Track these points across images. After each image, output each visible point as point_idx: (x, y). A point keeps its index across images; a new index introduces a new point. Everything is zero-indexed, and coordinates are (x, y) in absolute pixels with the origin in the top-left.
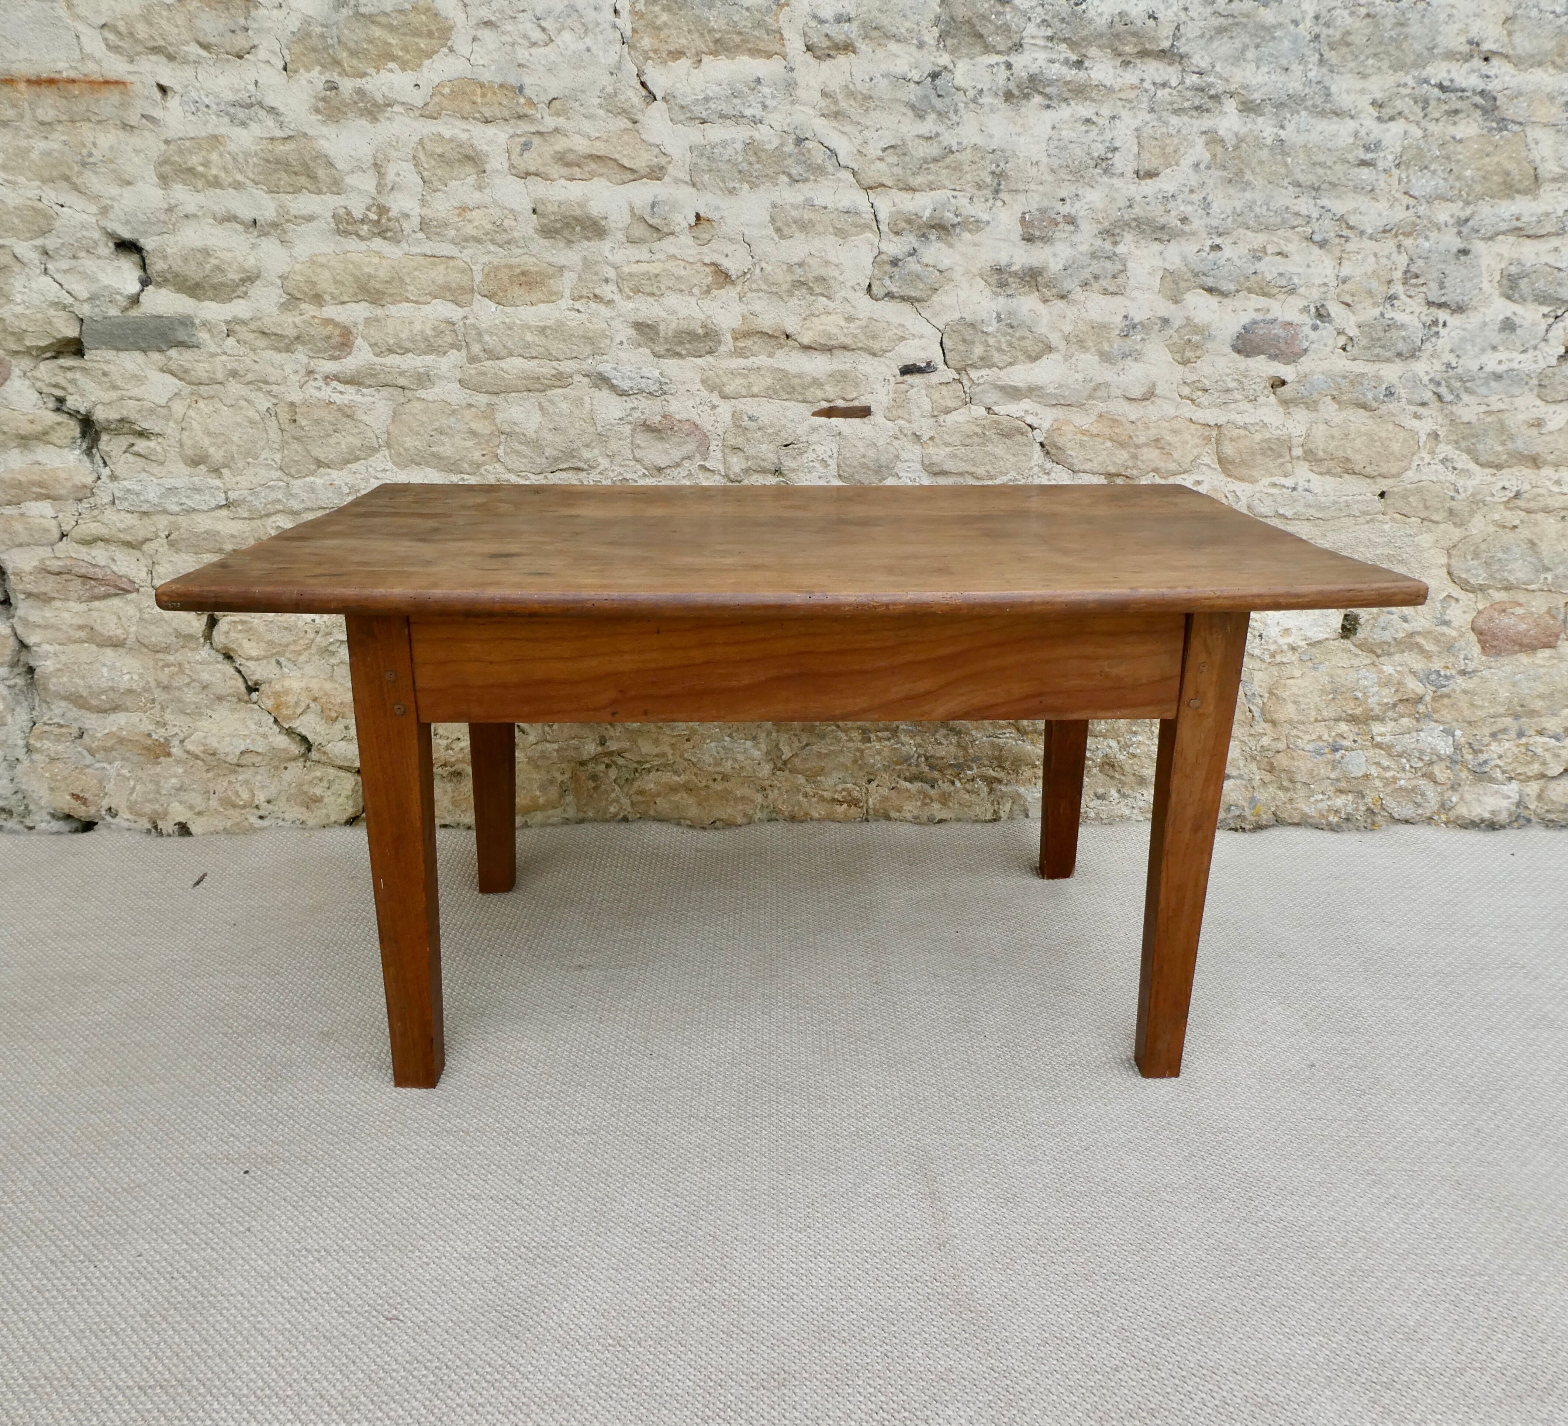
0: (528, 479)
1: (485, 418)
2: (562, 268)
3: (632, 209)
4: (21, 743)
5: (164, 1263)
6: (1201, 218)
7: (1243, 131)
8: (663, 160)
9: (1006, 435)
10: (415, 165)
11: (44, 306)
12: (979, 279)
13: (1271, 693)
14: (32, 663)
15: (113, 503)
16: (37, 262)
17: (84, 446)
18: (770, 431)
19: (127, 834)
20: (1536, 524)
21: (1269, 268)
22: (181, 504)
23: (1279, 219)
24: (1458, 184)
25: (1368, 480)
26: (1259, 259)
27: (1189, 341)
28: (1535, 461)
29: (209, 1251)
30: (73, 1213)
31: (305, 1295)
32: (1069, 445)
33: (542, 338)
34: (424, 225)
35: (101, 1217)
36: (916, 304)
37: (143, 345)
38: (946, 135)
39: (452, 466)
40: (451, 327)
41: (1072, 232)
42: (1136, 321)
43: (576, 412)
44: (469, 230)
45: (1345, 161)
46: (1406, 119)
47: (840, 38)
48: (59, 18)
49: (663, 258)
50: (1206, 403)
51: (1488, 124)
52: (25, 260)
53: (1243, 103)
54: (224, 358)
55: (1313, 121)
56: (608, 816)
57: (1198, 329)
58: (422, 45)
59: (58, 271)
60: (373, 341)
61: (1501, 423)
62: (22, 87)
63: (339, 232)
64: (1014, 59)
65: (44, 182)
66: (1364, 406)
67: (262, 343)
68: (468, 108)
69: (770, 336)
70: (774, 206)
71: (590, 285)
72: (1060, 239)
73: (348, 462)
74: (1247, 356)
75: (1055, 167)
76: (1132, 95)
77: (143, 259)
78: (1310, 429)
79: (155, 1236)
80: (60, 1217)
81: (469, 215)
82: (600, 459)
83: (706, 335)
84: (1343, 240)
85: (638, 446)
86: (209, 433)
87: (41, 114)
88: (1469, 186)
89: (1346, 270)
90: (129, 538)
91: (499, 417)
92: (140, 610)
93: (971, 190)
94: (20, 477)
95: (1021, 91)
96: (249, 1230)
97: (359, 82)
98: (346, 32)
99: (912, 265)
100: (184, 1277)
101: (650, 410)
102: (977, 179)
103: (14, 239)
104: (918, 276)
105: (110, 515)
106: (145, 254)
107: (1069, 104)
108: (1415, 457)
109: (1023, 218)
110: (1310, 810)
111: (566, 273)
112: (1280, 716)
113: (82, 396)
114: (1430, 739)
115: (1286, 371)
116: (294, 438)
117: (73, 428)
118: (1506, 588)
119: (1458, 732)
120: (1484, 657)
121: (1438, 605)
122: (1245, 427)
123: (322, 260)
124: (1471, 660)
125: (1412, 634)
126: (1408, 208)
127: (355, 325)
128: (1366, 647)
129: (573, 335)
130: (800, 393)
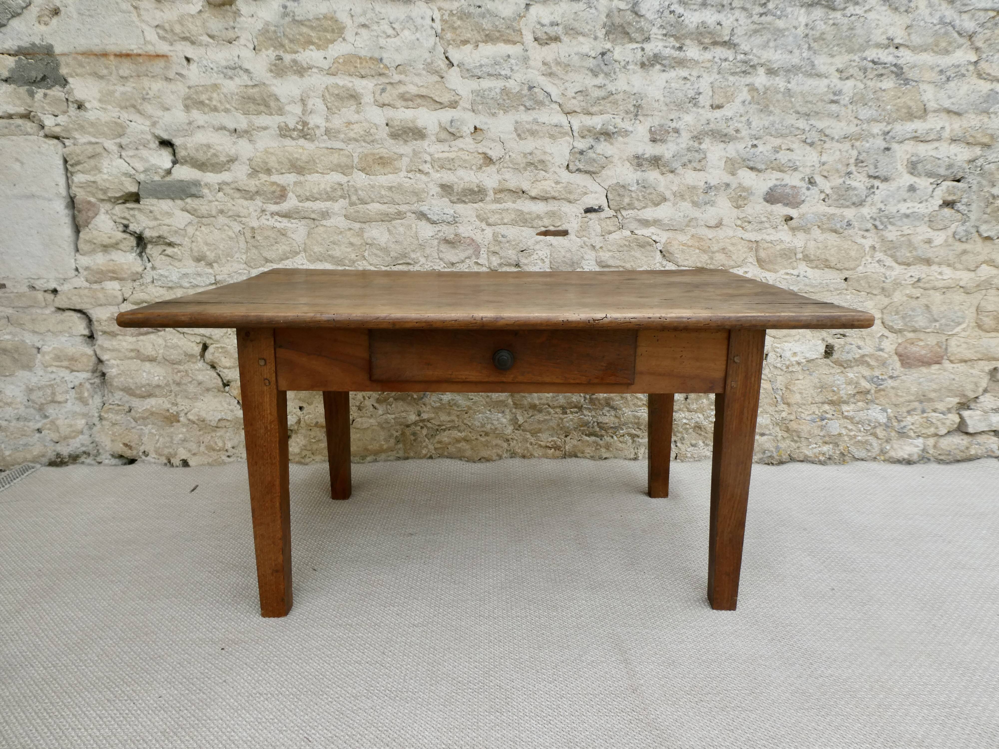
0: (380, 268)
1: (358, 236)
2: (401, 155)
3: (440, 124)
4: (97, 415)
5: (175, 702)
6: (746, 130)
7: (768, 84)
8: (457, 98)
9: (641, 246)
10: (323, 100)
11: (119, 175)
12: (627, 162)
13: (787, 388)
14: (105, 371)
15: (153, 282)
16: (116, 151)
17: (138, 251)
18: (513, 243)
19: (154, 466)
20: (929, 296)
21: (783, 157)
22: (190, 282)
23: (788, 131)
24: (883, 113)
25: (838, 272)
26: (778, 152)
27: (741, 195)
28: (928, 262)
29: (202, 694)
30: (121, 672)
31: (259, 720)
32: (676, 251)
33: (391, 193)
34: (327, 132)
35: (138, 674)
36: (593, 175)
37: (172, 196)
38: (609, 85)
39: (339, 262)
40: (341, 187)
41: (677, 137)
42: (712, 185)
43: (408, 233)
44: (352, 135)
45: (823, 101)
46: (855, 78)
47: (553, 34)
48: (133, 22)
49: (456, 149)
50: (750, 229)
51: (898, 81)
52: (110, 150)
54: (216, 203)
55: (805, 79)
56: (422, 455)
57: (744, 189)
58: (329, 37)
59: (127, 156)
60: (298, 194)
61: (909, 241)
62: (112, 58)
63: (281, 135)
64: (645, 45)
65: (122, 108)
66: (835, 231)
67: (237, 195)
68: (352, 70)
69: (514, 192)
70: (517, 122)
71: (417, 164)
72: (670, 141)
74: (772, 204)
75: (668, 102)
76: (708, 65)
77: (174, 151)
78: (806, 244)
79: (169, 686)
80: (113, 675)
81: (351, 127)
82: (420, 258)
83: (479, 191)
84: (822, 142)
85: (441, 251)
86: (207, 244)
87: (121, 72)
88: (889, 114)
89: (824, 158)
91: (366, 235)
92: (165, 341)
93: (622, 114)
94: (101, 267)
95: (650, 62)
96: (225, 681)
97: (294, 56)
98: (288, 30)
99: (591, 154)
100: (187, 709)
101: (448, 231)
102: (626, 109)
103: (104, 139)
104: (594, 160)
105: (151, 289)
106: (175, 147)
107: (675, 70)
108: (863, 259)
109: (651, 130)
110: (809, 453)
111: (404, 158)
112: (792, 401)
113: (138, 223)
114: (874, 414)
115: (793, 212)
116: (253, 246)
117: (133, 241)
118: (914, 331)
119: (889, 411)
120: (902, 369)
121: (877, 340)
122: (771, 242)
123: (271, 150)
124: (896, 370)
125: (863, 356)
126: (857, 125)
127: (289, 185)
128: (838, 363)
129: (407, 191)
130: (530, 223)
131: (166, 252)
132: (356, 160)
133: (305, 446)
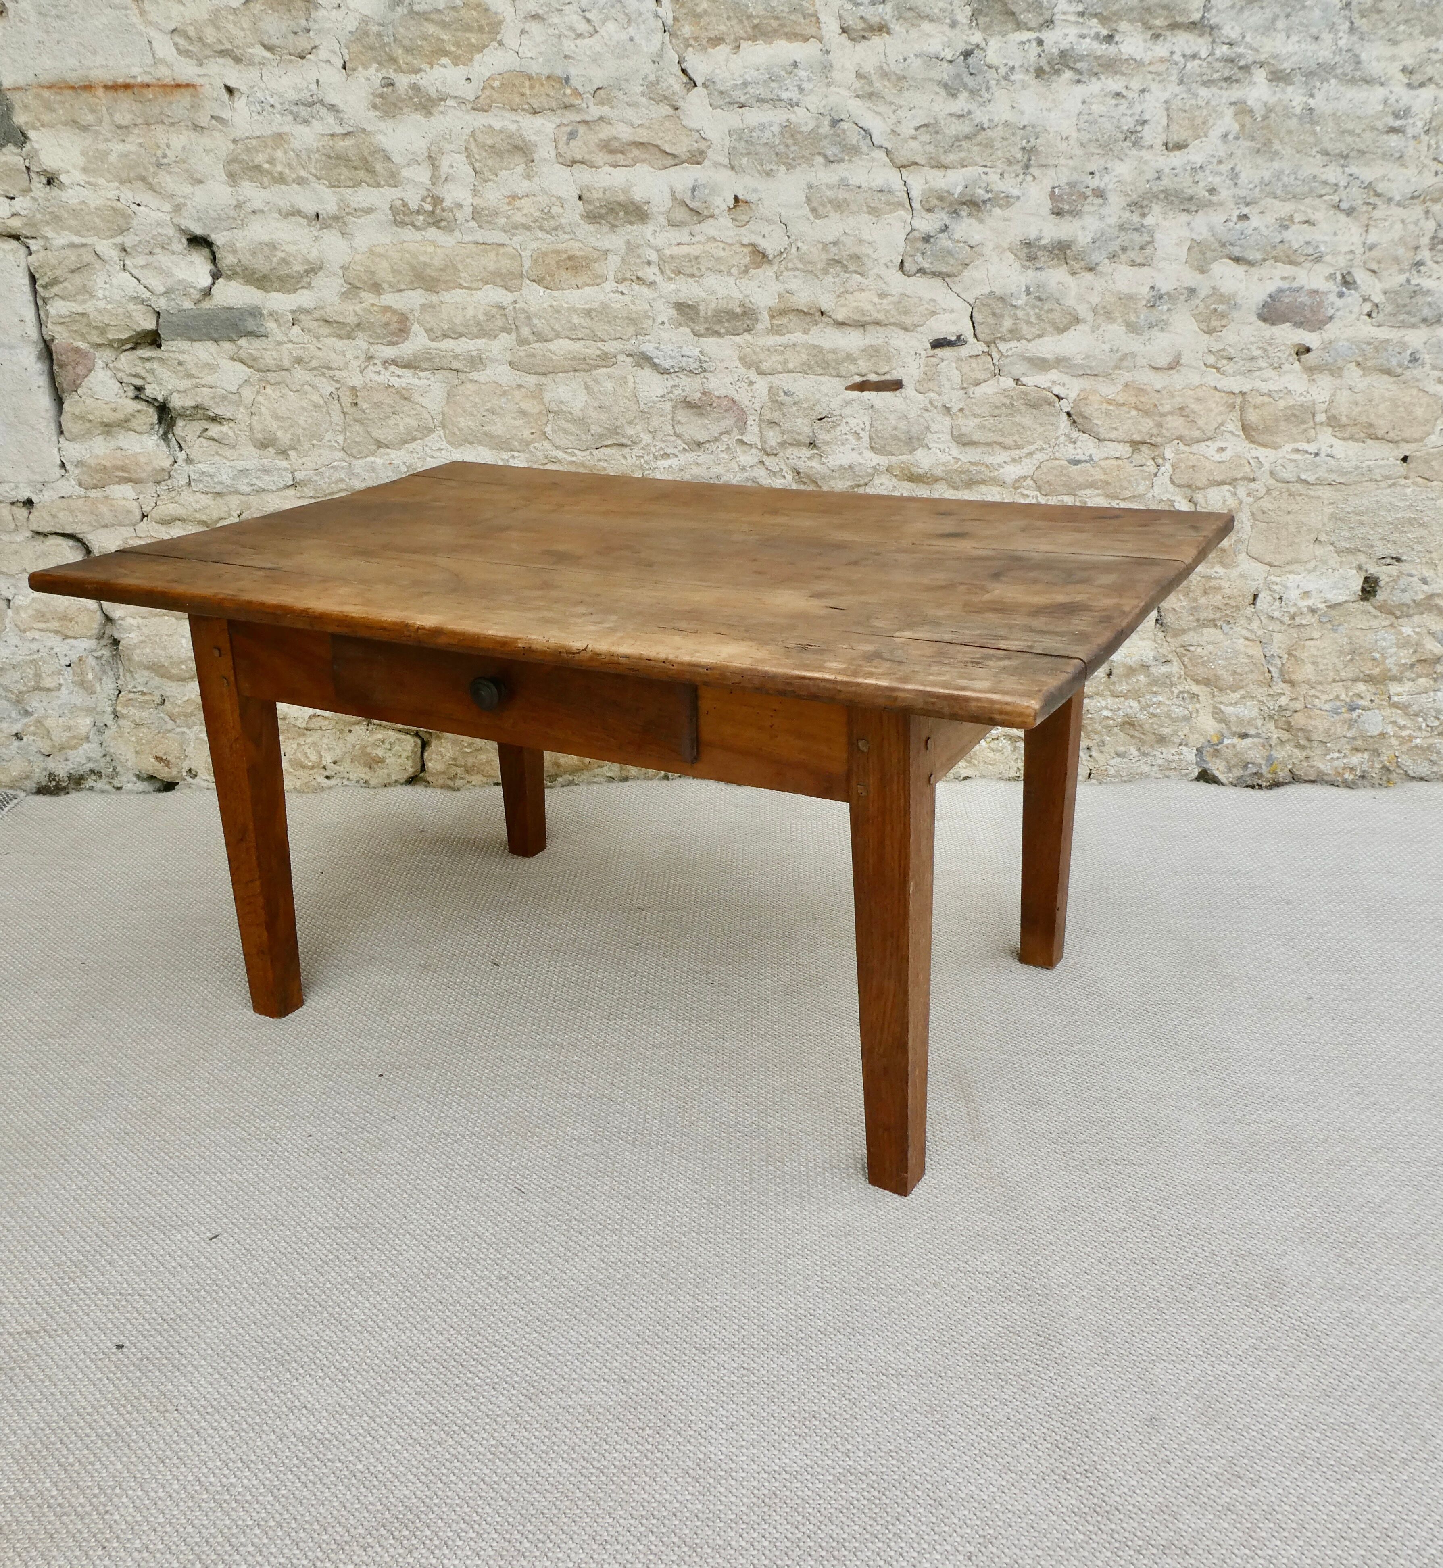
0: (575, 455)
1: (534, 398)
2: (606, 252)
3: (673, 193)
4: (109, 709)
6: (1229, 188)
7: (1272, 100)
8: (703, 145)
9: (1033, 405)
10: (467, 157)
11: (124, 301)
12: (1008, 254)
13: (1290, 654)
14: (117, 636)
15: (189, 484)
16: (116, 259)
17: (161, 432)
18: (805, 405)
19: (208, 793)
21: (1296, 236)
22: (252, 485)
23: (1306, 188)
25: (1391, 445)
26: (1286, 228)
27: (1215, 310)
32: (1095, 414)
33: (588, 320)
34: (476, 214)
36: (947, 279)
37: (215, 336)
38: (978, 113)
39: (502, 444)
40: (501, 312)
41: (1101, 205)
42: (1163, 291)
43: (620, 391)
44: (519, 218)
45: (1373, 128)
46: (1437, 84)
47: (875, 20)
48: (133, 25)
49: (703, 239)
50: (1231, 371)
52: (106, 258)
53: (1273, 73)
54: (290, 346)
55: (1343, 89)
57: (1223, 298)
58: (473, 40)
59: (136, 267)
60: (428, 326)
62: (100, 92)
63: (396, 223)
64: (1045, 35)
65: (122, 182)
66: (1388, 372)
67: (325, 330)
68: (517, 99)
69: (805, 313)
70: (810, 187)
71: (633, 268)
73: (406, 442)
74: (1273, 324)
75: (1085, 140)
76: (1162, 68)
77: (213, 254)
78: (1333, 395)
81: (518, 203)
82: (642, 435)
83: (744, 313)
84: (1370, 208)
85: (679, 422)
86: (276, 417)
87: (118, 118)
89: (1373, 237)
90: (204, 518)
91: (547, 396)
93: (1001, 165)
94: (103, 462)
95: (1052, 67)
97: (414, 78)
98: (401, 30)
99: (944, 241)
101: (690, 387)
102: (1008, 155)
103: (95, 238)
104: (949, 252)
105: (187, 496)
106: (215, 249)
107: (1099, 79)
108: (1439, 422)
109: (1053, 192)
110: (1325, 766)
111: (611, 257)
112: (1298, 677)
113: (159, 384)
115: (1311, 339)
116: (356, 421)
117: (152, 415)
122: (1268, 394)
123: (381, 250)
125: (1431, 596)
126: (1436, 174)
127: (412, 311)
128: (1385, 609)
129: (617, 317)
130: (834, 368)
131: (209, 433)
132: (527, 264)
133: (454, 759)
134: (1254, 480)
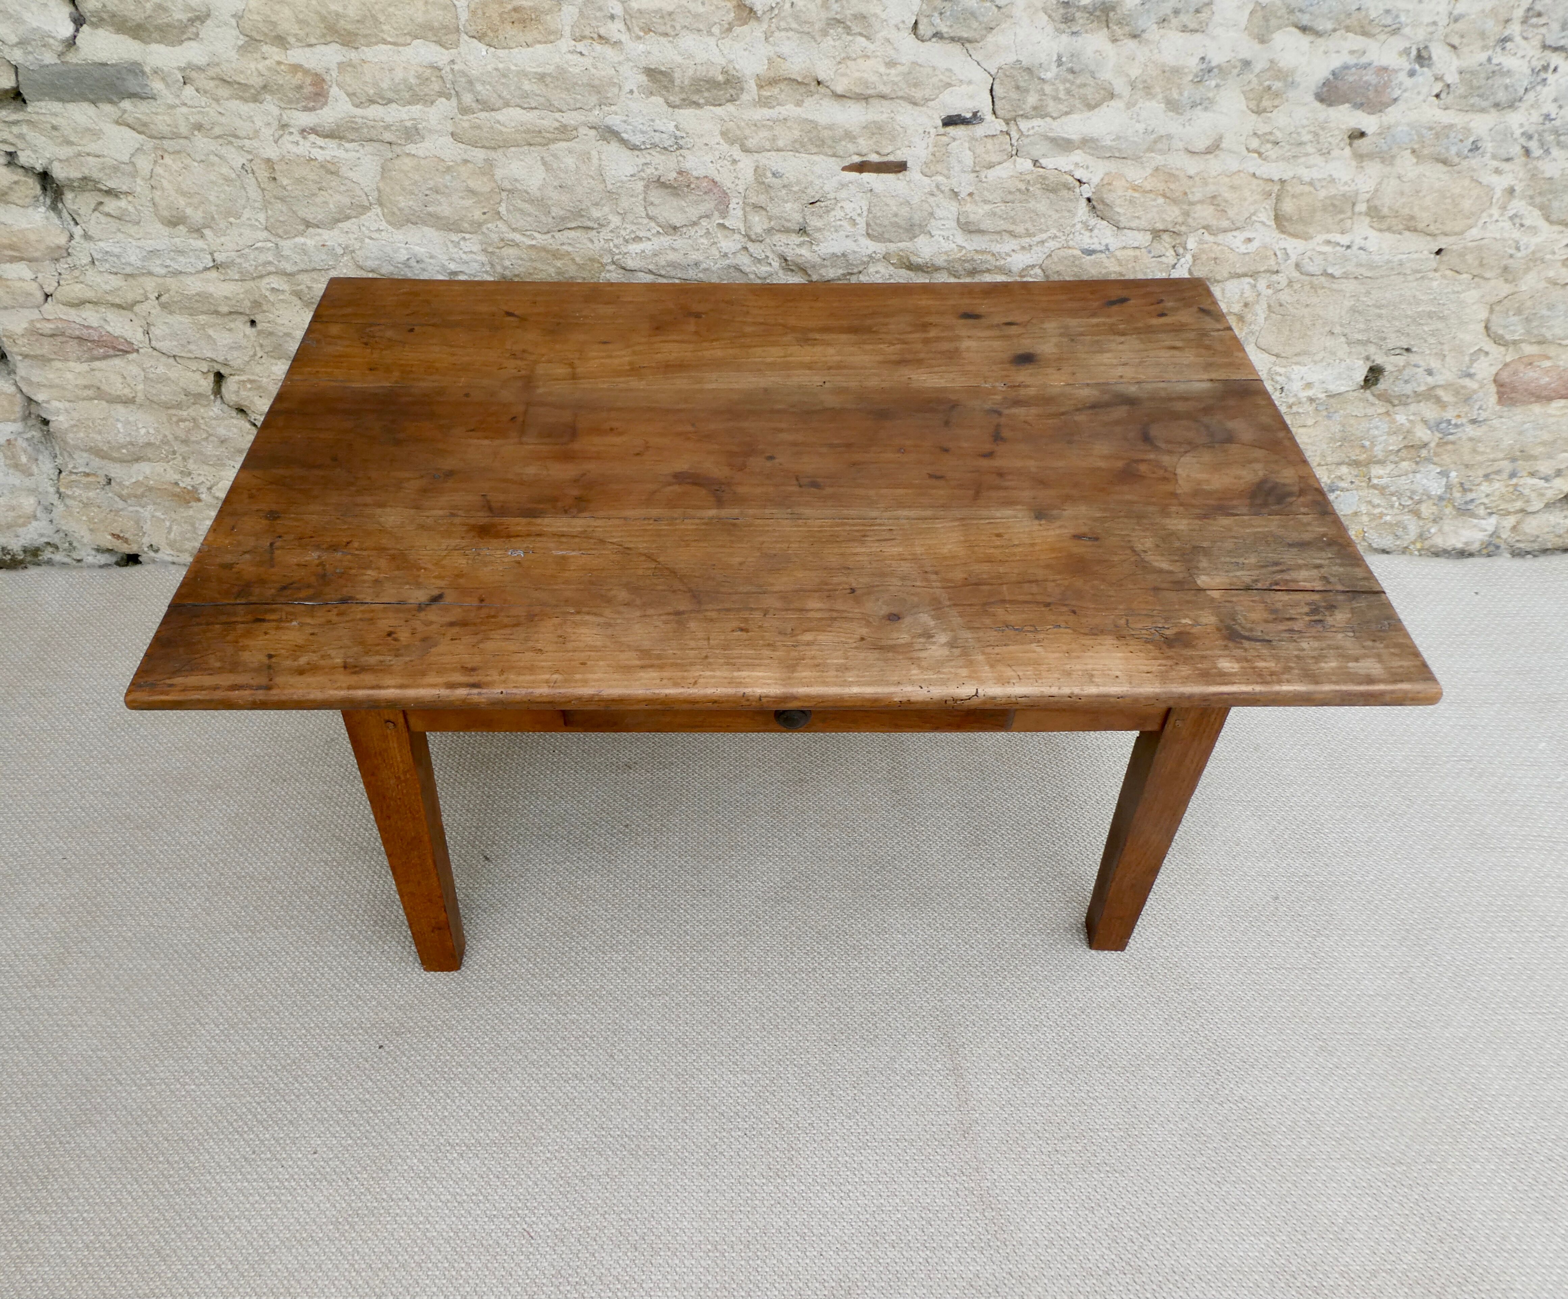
0: (535, 239)
1: (484, 174)
9: (1051, 190)
12: (1042, 14)
14: (45, 417)
15: (93, 264)
17: (48, 201)
18: (796, 189)
19: (173, 570)
22: (166, 267)
25: (1429, 238)
32: (1118, 202)
33: (542, 87)
36: (967, 45)
37: (91, 97)
39: (451, 225)
40: (437, 73)
42: (1213, 64)
43: (583, 168)
50: (1274, 157)
54: (184, 110)
57: (1280, 74)
60: (350, 90)
66: (1445, 162)
67: (224, 92)
69: (799, 83)
71: (594, 23)
73: (339, 221)
74: (1330, 105)
78: (1380, 183)
82: (610, 217)
83: (727, 82)
85: (652, 204)
86: (184, 194)
90: (117, 301)
91: (499, 173)
92: (144, 370)
101: (664, 165)
104: (973, 14)
105: (93, 276)
108: (1484, 214)
113: (35, 151)
114: (1425, 481)
115: (1368, 122)
116: (276, 198)
117: (33, 186)
118: (1540, 343)
119: (1453, 474)
120: (1498, 408)
121: (1467, 358)
122: (1311, 183)
124: (1485, 410)
125: (1433, 388)
127: (328, 70)
128: (1385, 397)
129: (576, 84)
130: (830, 147)
131: (106, 209)
132: (464, 16)
134: (1277, 272)
